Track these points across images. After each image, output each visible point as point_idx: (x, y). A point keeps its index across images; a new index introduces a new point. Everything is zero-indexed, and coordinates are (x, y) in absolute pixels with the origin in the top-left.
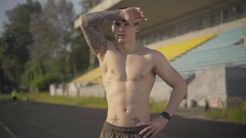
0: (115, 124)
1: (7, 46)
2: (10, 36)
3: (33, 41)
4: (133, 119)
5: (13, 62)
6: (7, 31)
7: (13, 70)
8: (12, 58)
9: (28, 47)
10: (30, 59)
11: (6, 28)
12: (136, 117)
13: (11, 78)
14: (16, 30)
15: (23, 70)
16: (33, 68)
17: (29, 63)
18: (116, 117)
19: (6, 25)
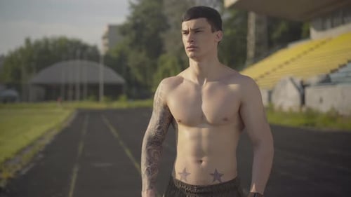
0: (183, 181)
1: (133, 34)
2: (138, 21)
3: (169, 27)
4: (212, 174)
5: (142, 56)
6: (134, 13)
7: (142, 68)
8: (140, 51)
9: (162, 35)
10: (165, 52)
11: (133, 10)
12: (216, 171)
13: (139, 77)
14: (146, 12)
15: (155, 67)
16: (169, 64)
17: (163, 57)
18: (185, 170)
19: (133, 6)
